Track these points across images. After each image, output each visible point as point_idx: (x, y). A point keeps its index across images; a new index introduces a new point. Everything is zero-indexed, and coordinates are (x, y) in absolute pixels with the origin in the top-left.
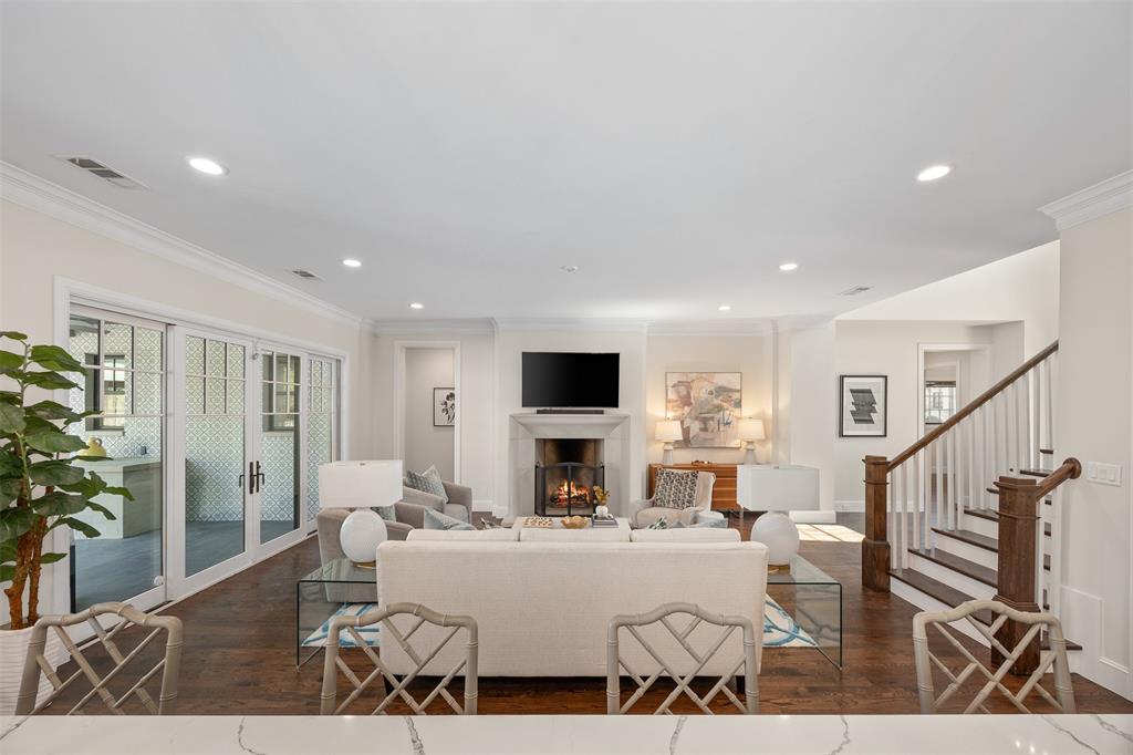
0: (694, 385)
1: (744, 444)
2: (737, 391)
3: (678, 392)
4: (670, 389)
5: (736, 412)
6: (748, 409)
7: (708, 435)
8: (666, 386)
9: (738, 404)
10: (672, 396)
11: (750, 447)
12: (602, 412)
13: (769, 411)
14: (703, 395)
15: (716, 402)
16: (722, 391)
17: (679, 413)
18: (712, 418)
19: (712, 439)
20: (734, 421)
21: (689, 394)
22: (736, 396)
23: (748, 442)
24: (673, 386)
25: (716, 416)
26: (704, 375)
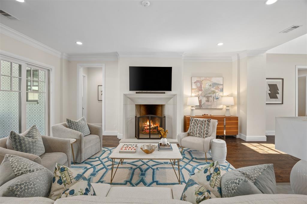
0: (203, 82)
1: (225, 107)
2: (221, 85)
3: (196, 85)
4: (193, 84)
5: (221, 94)
6: (226, 93)
7: (209, 103)
8: (192, 83)
9: (222, 90)
10: (194, 87)
11: (228, 108)
12: (164, 93)
13: (236, 93)
14: (207, 86)
15: (213, 89)
16: (215, 85)
17: (197, 94)
18: (211, 96)
19: (211, 105)
20: (220, 97)
21: (201, 86)
22: (221, 87)
23: (227, 106)
24: (195, 83)
25: (213, 95)
26: (207, 78)
